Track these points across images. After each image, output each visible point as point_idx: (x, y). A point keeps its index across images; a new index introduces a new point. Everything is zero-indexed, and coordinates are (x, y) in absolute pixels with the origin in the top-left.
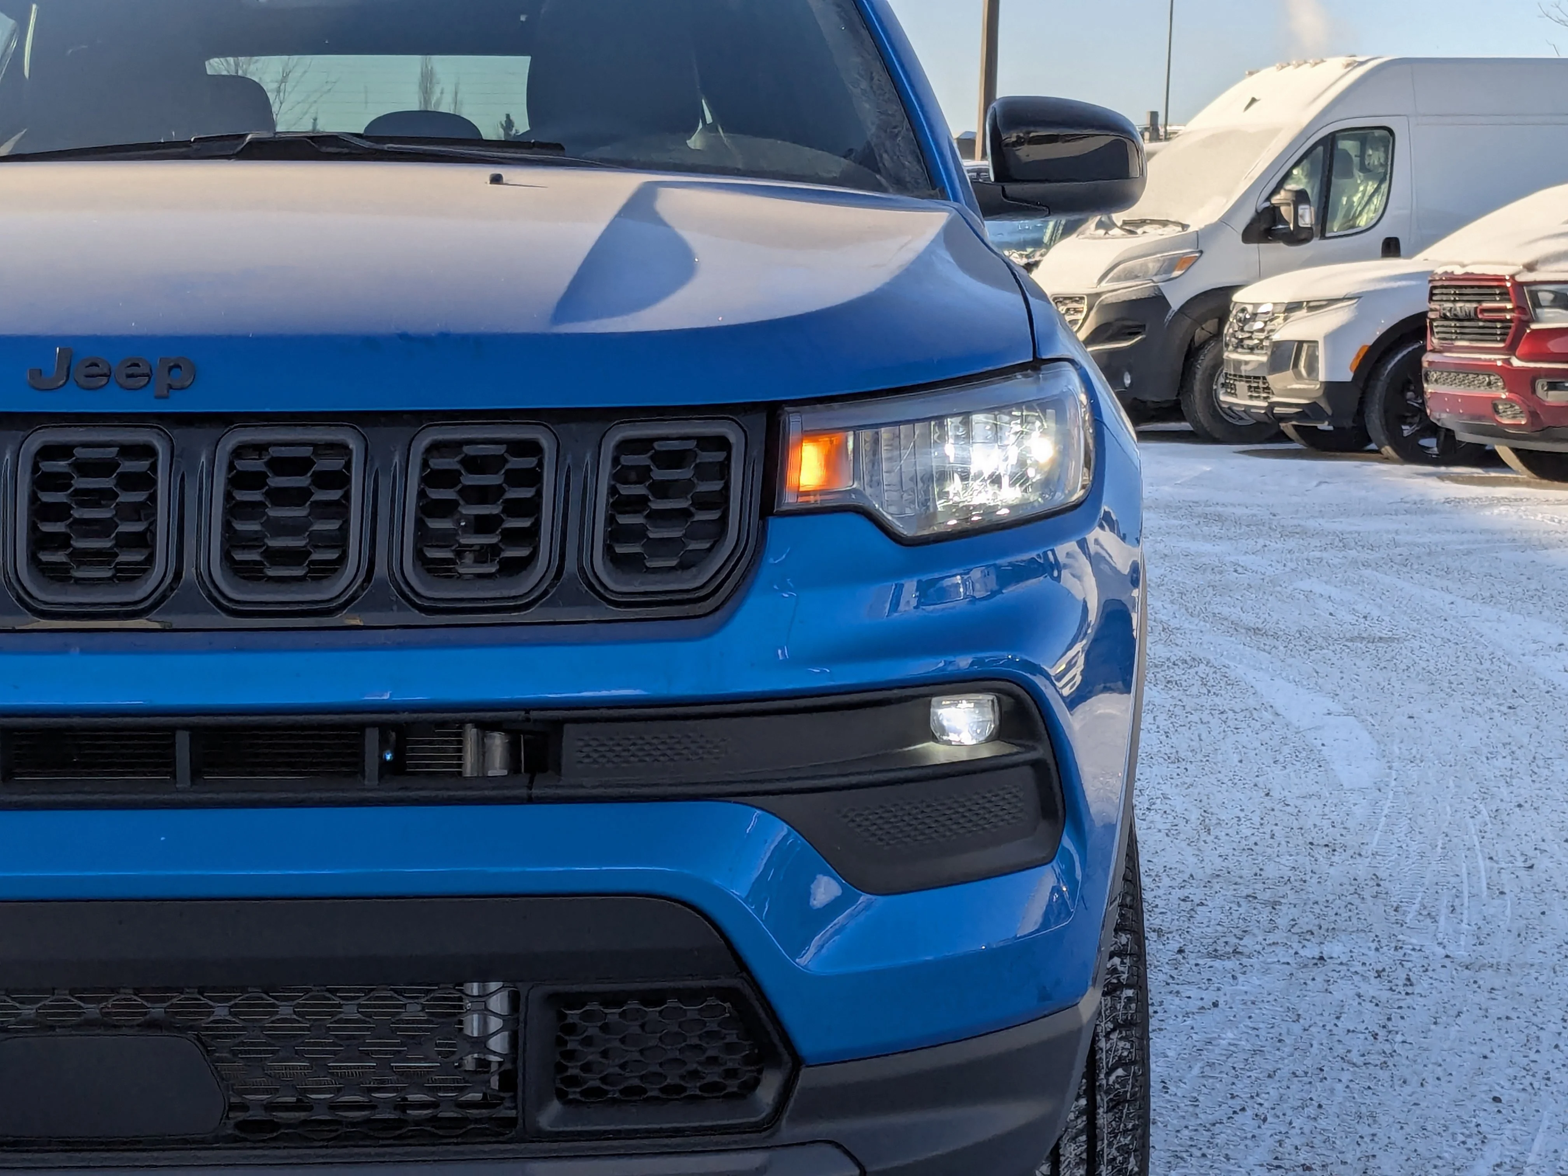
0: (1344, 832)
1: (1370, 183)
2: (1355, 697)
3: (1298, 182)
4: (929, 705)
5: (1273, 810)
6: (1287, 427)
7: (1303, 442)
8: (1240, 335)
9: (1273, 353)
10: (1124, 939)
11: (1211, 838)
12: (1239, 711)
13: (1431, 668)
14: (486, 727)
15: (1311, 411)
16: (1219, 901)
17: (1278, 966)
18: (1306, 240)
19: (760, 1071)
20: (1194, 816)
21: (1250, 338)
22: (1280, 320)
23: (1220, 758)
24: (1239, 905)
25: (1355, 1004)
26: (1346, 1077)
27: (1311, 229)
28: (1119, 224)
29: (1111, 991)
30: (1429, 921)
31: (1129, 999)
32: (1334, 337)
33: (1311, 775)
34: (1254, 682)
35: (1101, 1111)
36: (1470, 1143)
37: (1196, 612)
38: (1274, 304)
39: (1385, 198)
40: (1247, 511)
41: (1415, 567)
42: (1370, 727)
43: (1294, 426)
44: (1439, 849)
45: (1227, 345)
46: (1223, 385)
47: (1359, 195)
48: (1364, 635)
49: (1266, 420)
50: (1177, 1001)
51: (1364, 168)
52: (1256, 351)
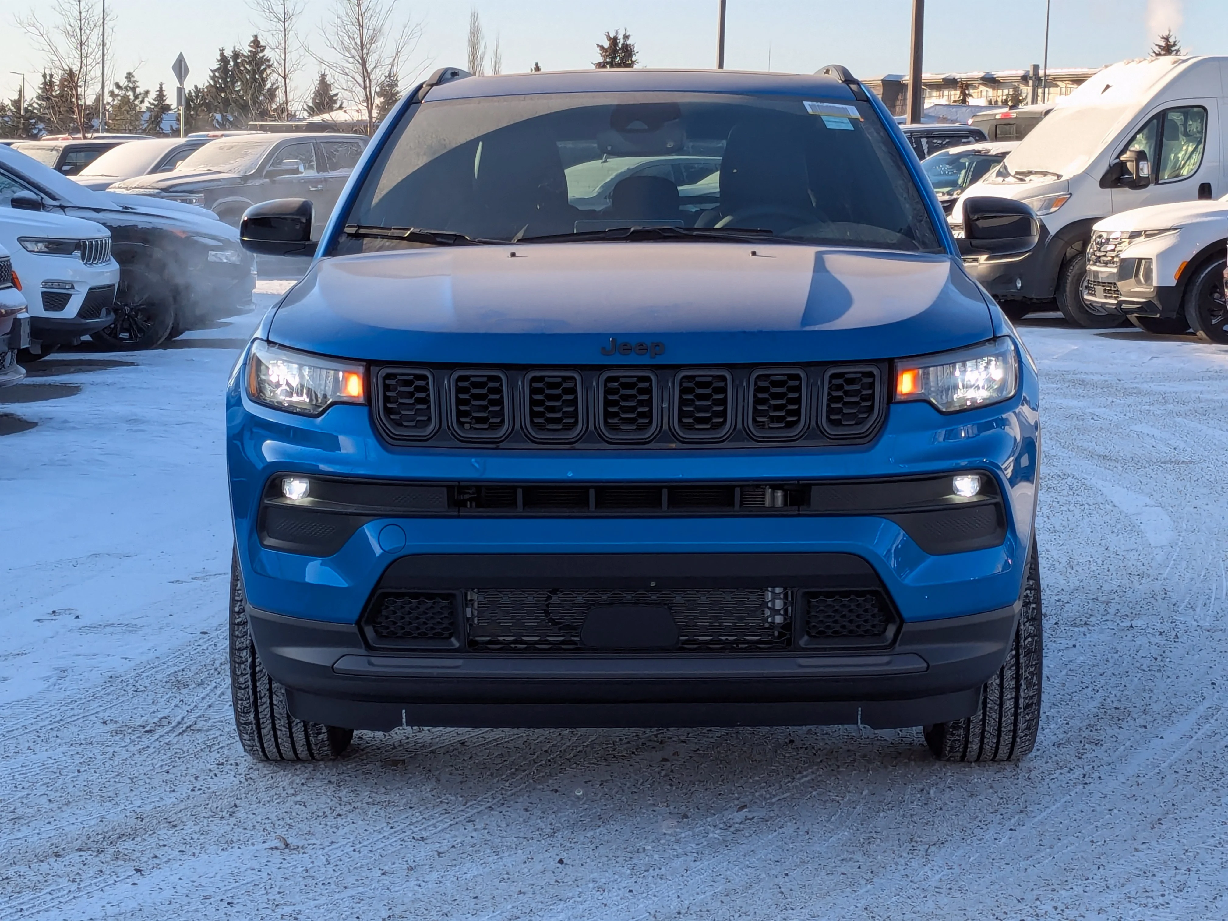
0: (1149, 568)
1: (1191, 144)
2: (1163, 496)
3: (1140, 143)
4: (952, 480)
5: (1109, 557)
6: (1132, 318)
7: (1142, 327)
8: (1098, 254)
9: (1120, 266)
10: (1031, 582)
11: (1074, 571)
12: (1091, 504)
13: (1212, 479)
14: (774, 488)
15: (1146, 306)
16: (1077, 601)
17: (1108, 630)
18: (1145, 186)
19: (887, 625)
20: (1064, 560)
21: (1105, 256)
22: (1126, 244)
23: (1079, 530)
24: (1088, 602)
25: (1147, 645)
26: (1139, 675)
27: (1148, 177)
28: (1013, 173)
29: (1026, 604)
30: (1191, 610)
31: (1034, 608)
32: (1163, 256)
33: (1133, 539)
34: (1101, 488)
35: (1021, 656)
36: (1197, 700)
37: (1066, 446)
38: (1122, 232)
39: (1201, 155)
40: (1102, 378)
41: (1211, 415)
42: (1170, 513)
43: (1136, 317)
44: (1202, 577)
45: (1089, 260)
46: (1087, 287)
47: (1183, 153)
48: (1173, 460)
49: (1116, 312)
50: (1054, 645)
51: (1186, 134)
52: (1109, 265)
